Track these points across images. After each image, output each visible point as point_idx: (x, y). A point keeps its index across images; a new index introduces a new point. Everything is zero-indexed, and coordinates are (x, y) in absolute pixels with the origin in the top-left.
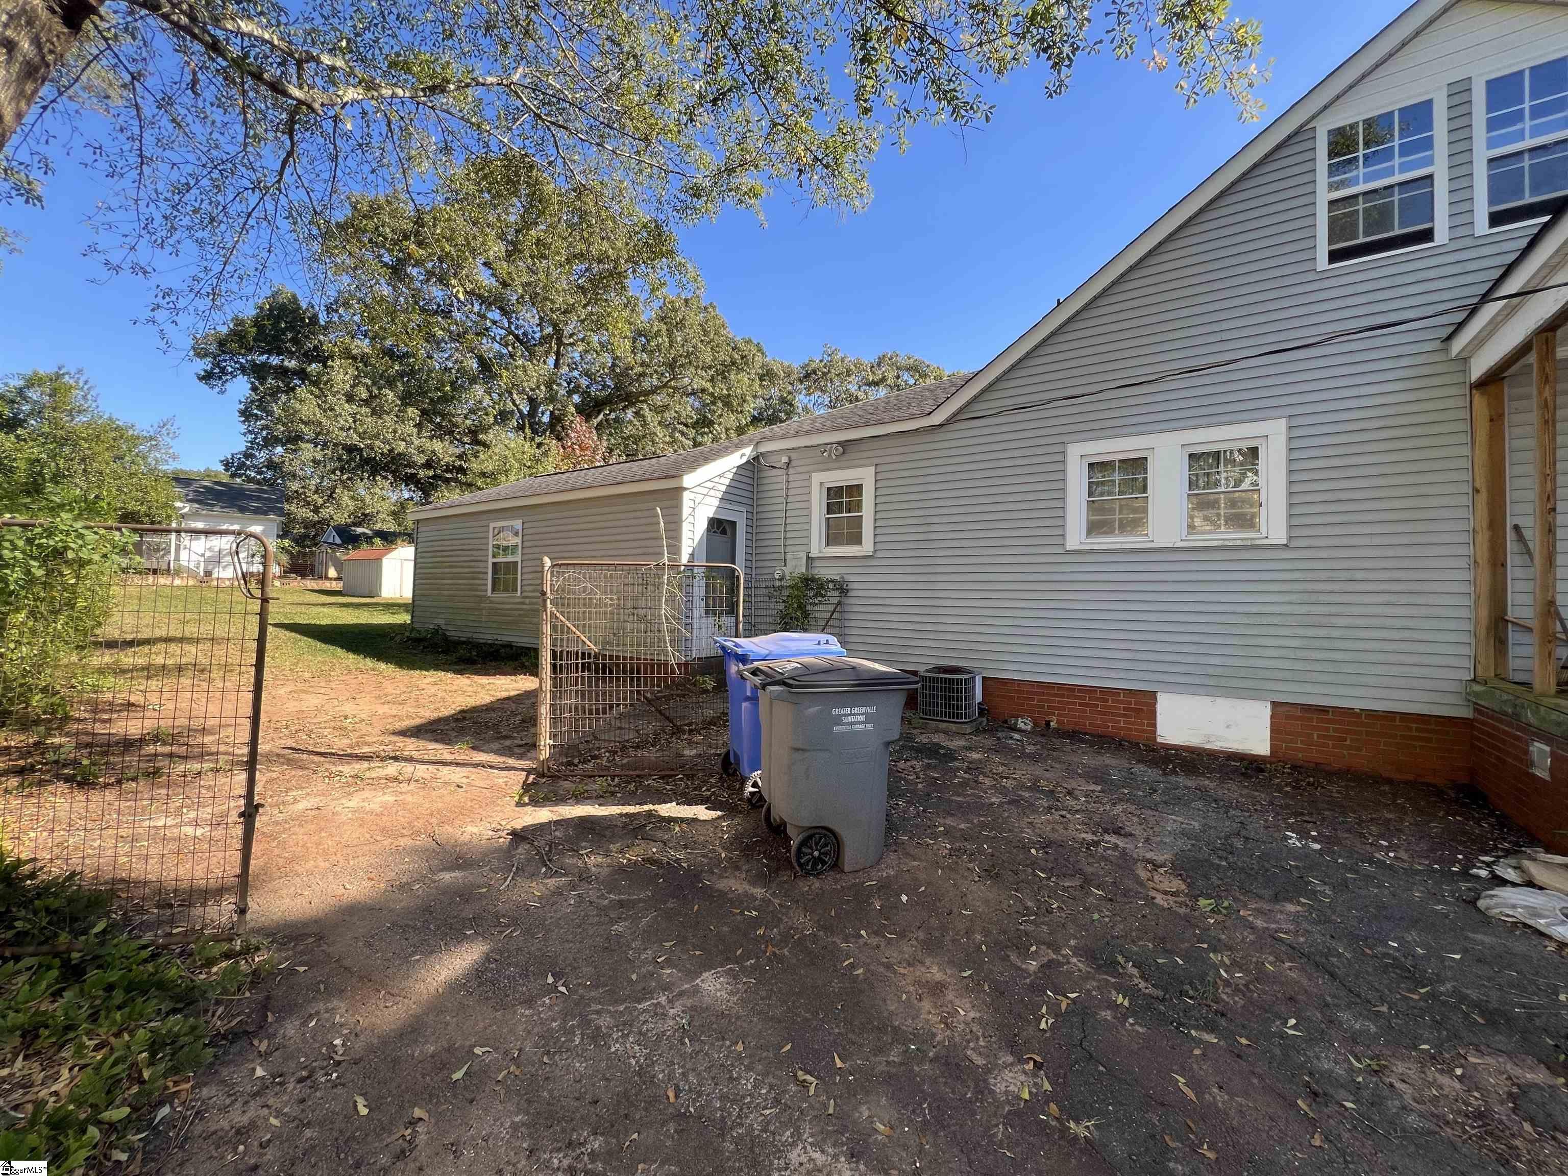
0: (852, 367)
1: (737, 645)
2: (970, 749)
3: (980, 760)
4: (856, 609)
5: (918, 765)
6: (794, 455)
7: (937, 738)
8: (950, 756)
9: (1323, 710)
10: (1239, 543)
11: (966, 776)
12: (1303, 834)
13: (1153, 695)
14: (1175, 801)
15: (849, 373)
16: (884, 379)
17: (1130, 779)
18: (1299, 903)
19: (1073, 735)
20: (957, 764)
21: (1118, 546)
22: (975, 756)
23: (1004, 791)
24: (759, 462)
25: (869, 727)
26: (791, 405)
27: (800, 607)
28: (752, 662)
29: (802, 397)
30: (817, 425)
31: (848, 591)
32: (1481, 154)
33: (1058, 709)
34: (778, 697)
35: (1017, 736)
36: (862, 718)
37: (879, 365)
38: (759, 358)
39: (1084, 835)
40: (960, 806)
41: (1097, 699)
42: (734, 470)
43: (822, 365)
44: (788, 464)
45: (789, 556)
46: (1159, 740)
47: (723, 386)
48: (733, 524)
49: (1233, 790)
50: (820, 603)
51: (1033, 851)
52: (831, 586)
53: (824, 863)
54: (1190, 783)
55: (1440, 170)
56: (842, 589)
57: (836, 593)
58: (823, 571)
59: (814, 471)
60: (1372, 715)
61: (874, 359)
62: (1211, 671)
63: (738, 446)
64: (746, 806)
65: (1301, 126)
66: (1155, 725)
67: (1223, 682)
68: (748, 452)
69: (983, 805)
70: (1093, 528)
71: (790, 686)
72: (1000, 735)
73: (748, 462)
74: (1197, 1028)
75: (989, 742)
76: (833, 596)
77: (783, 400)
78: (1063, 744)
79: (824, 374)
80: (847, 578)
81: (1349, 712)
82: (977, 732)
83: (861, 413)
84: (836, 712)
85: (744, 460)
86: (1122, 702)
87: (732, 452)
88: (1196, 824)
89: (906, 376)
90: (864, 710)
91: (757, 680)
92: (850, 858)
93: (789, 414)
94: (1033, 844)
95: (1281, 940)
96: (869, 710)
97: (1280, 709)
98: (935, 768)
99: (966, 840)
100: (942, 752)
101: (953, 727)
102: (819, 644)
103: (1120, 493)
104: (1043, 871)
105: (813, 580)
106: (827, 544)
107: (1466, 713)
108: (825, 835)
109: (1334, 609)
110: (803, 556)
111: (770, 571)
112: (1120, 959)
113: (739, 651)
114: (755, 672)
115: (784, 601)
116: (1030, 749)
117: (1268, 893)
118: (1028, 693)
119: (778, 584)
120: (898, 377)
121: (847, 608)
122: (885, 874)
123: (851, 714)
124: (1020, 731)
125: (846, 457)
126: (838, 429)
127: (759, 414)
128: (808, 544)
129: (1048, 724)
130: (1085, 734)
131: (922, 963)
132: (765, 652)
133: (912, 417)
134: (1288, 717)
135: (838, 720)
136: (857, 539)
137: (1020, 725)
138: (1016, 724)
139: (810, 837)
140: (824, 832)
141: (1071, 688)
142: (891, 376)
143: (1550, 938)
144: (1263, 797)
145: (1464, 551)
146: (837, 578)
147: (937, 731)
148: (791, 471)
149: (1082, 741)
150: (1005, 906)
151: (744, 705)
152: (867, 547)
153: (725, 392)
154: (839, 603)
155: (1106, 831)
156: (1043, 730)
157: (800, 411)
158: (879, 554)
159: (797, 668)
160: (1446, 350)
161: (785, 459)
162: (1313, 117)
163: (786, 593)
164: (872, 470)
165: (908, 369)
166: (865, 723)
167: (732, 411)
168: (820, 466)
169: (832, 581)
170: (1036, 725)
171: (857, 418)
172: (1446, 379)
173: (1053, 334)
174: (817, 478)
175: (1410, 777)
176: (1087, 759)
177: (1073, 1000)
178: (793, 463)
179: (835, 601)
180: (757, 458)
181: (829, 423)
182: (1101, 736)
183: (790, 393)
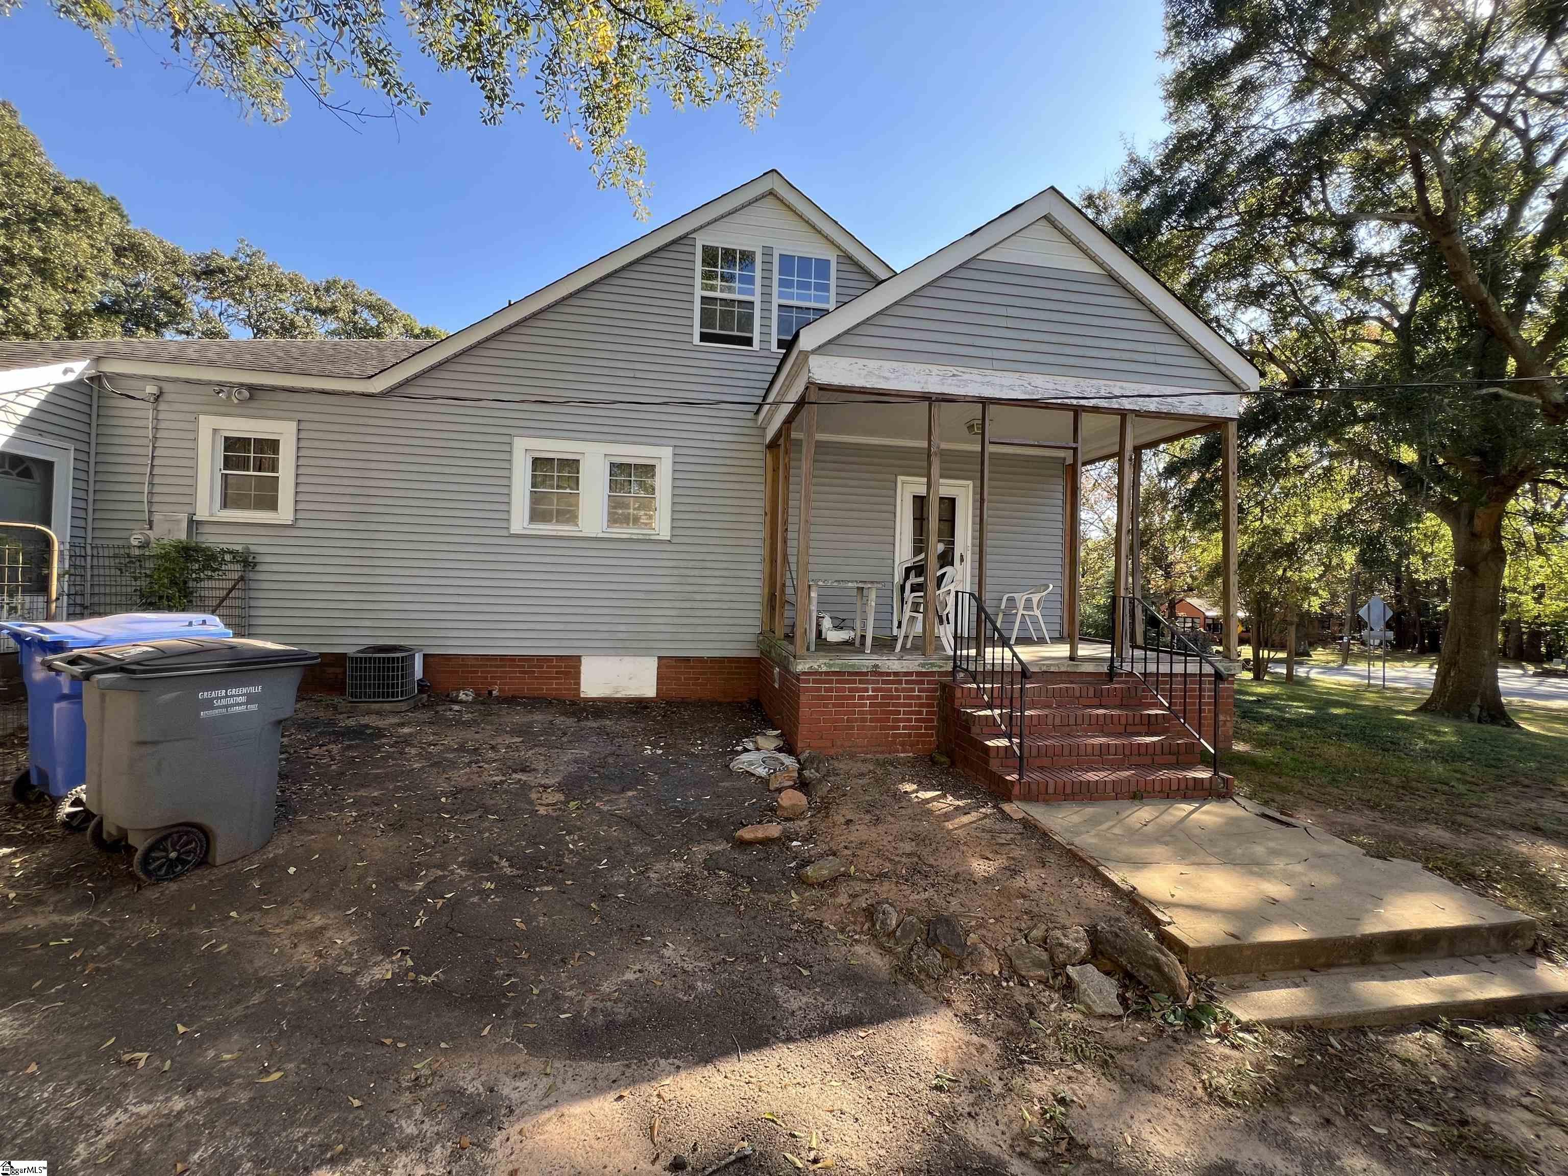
0: (285, 281)
1: (43, 630)
2: (402, 725)
3: (411, 734)
4: (265, 585)
5: (335, 748)
6: (167, 387)
7: (365, 720)
8: (379, 733)
9: (687, 659)
10: (641, 537)
11: (391, 750)
12: (655, 746)
13: (579, 658)
14: (579, 738)
15: (280, 288)
16: (333, 310)
17: (550, 728)
18: (637, 790)
19: (510, 700)
20: (383, 741)
21: (554, 533)
22: (406, 730)
23: (428, 756)
24: (101, 385)
25: (253, 707)
26: (178, 304)
27: (173, 583)
28: (71, 649)
29: (198, 298)
30: (211, 355)
31: (255, 564)
32: (776, 301)
33: (500, 678)
34: (113, 687)
35: (456, 707)
36: (242, 699)
37: (327, 290)
38: (113, 220)
39: (495, 778)
40: (377, 776)
41: (535, 666)
42: (50, 389)
43: (235, 265)
44: (158, 398)
45: (157, 517)
46: (582, 695)
47: (33, 241)
48: (48, 466)
49: (625, 725)
50: (210, 578)
51: (443, 800)
52: (228, 557)
53: (184, 863)
54: (594, 725)
55: (757, 299)
56: (247, 561)
57: (238, 567)
58: (212, 539)
59: (205, 413)
60: (713, 660)
61: (321, 282)
62: (621, 636)
63: (59, 356)
64: (59, 832)
65: (687, 234)
66: (579, 684)
67: (627, 644)
68: (79, 368)
69: (403, 772)
70: (536, 515)
71: (134, 672)
72: (439, 708)
73: (79, 382)
74: (539, 886)
75: (425, 715)
76: (234, 571)
77: (162, 294)
78: (500, 709)
79: (239, 279)
80: (253, 549)
81: (700, 660)
82: (415, 708)
83: (281, 354)
84: (204, 695)
85: (71, 378)
86: (554, 667)
87: (47, 362)
88: (587, 753)
89: (366, 314)
90: (244, 690)
91: (77, 669)
92: (222, 850)
93: (174, 318)
94: (444, 794)
95: (616, 815)
96: (252, 690)
97: (664, 661)
98: (356, 747)
99: (377, 805)
100: (368, 732)
101: (387, 706)
102: (190, 624)
103: (558, 487)
104: (447, 813)
105: (197, 549)
106: (225, 505)
107: (756, 654)
108: (187, 833)
109: (695, 588)
110: (184, 517)
111: (124, 534)
112: (496, 859)
113: (47, 637)
114: (73, 661)
115: (147, 576)
116: (466, 717)
117: (617, 789)
118: (472, 666)
119: (137, 552)
120: (355, 312)
121: (253, 585)
122: (271, 855)
123: (227, 696)
124: (461, 702)
125: (254, 404)
126: (241, 368)
127: (115, 303)
128: (193, 504)
129: (490, 693)
130: (522, 698)
131: (304, 918)
132: (99, 637)
133: (349, 377)
134: (668, 667)
135: (209, 704)
136: (271, 504)
137: (462, 696)
138: (458, 696)
139: (165, 838)
140: (185, 829)
141: (512, 659)
142: (345, 308)
143: (753, 775)
144: (640, 726)
145: (758, 551)
146: (239, 548)
147: (369, 713)
148: (162, 406)
149: (519, 704)
150: (404, 848)
151: (56, 706)
152: (285, 513)
153: (36, 252)
154: (242, 579)
155: (515, 771)
156: (484, 699)
157: (196, 316)
158: (301, 524)
159: (147, 652)
160: (756, 420)
161: (151, 389)
162: (695, 231)
163: (150, 564)
164: (294, 425)
165: (370, 307)
166: (247, 703)
167: (55, 286)
168: (215, 409)
169: (230, 552)
170: (478, 695)
171: (273, 360)
172: (753, 439)
173: (502, 332)
174: (207, 423)
175: (730, 700)
176: (518, 718)
177: (449, 899)
178: (167, 397)
179: (236, 576)
180: (96, 379)
181: (229, 357)
182: (534, 698)
183: (175, 287)
